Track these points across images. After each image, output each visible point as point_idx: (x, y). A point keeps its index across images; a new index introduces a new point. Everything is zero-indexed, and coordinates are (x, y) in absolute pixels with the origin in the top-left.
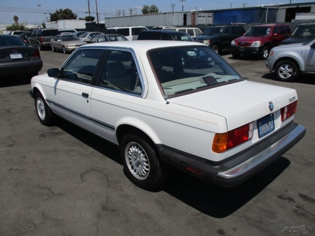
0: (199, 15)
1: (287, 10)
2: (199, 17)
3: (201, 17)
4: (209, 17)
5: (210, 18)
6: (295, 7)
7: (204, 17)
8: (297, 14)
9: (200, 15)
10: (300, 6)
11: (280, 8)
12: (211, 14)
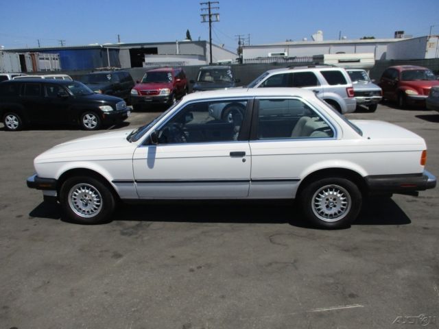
0: (40, 57)
1: (131, 50)
2: (40, 59)
3: (43, 59)
4: (54, 59)
5: (57, 61)
6: (139, 47)
7: (48, 59)
8: (146, 55)
9: (42, 57)
10: (145, 47)
11: (121, 48)
12: (56, 56)
